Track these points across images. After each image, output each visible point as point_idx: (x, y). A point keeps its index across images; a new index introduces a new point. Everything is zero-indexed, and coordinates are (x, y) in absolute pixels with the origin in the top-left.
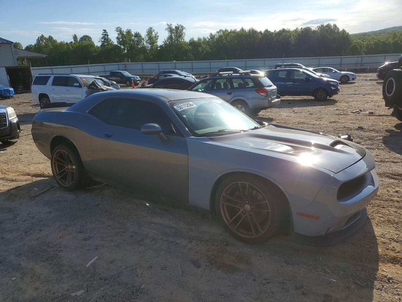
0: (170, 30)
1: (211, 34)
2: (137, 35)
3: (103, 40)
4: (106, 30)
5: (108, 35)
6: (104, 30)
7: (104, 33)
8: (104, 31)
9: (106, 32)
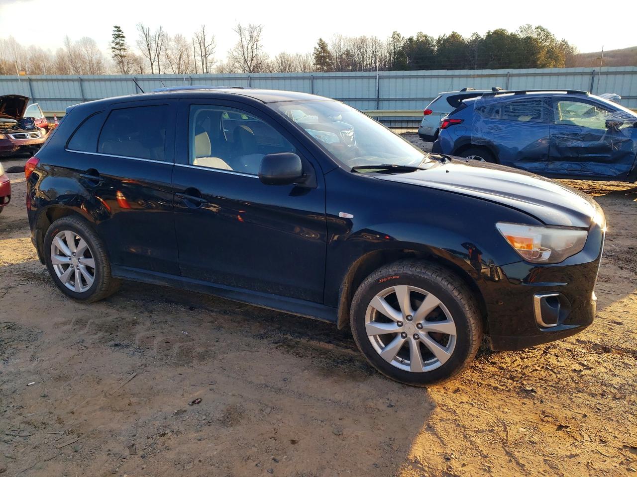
0: (240, 31)
1: (321, 40)
2: (178, 39)
3: (113, 45)
4: (119, 28)
5: (123, 37)
6: (116, 27)
7: (117, 33)
8: (116, 29)
9: (120, 31)
